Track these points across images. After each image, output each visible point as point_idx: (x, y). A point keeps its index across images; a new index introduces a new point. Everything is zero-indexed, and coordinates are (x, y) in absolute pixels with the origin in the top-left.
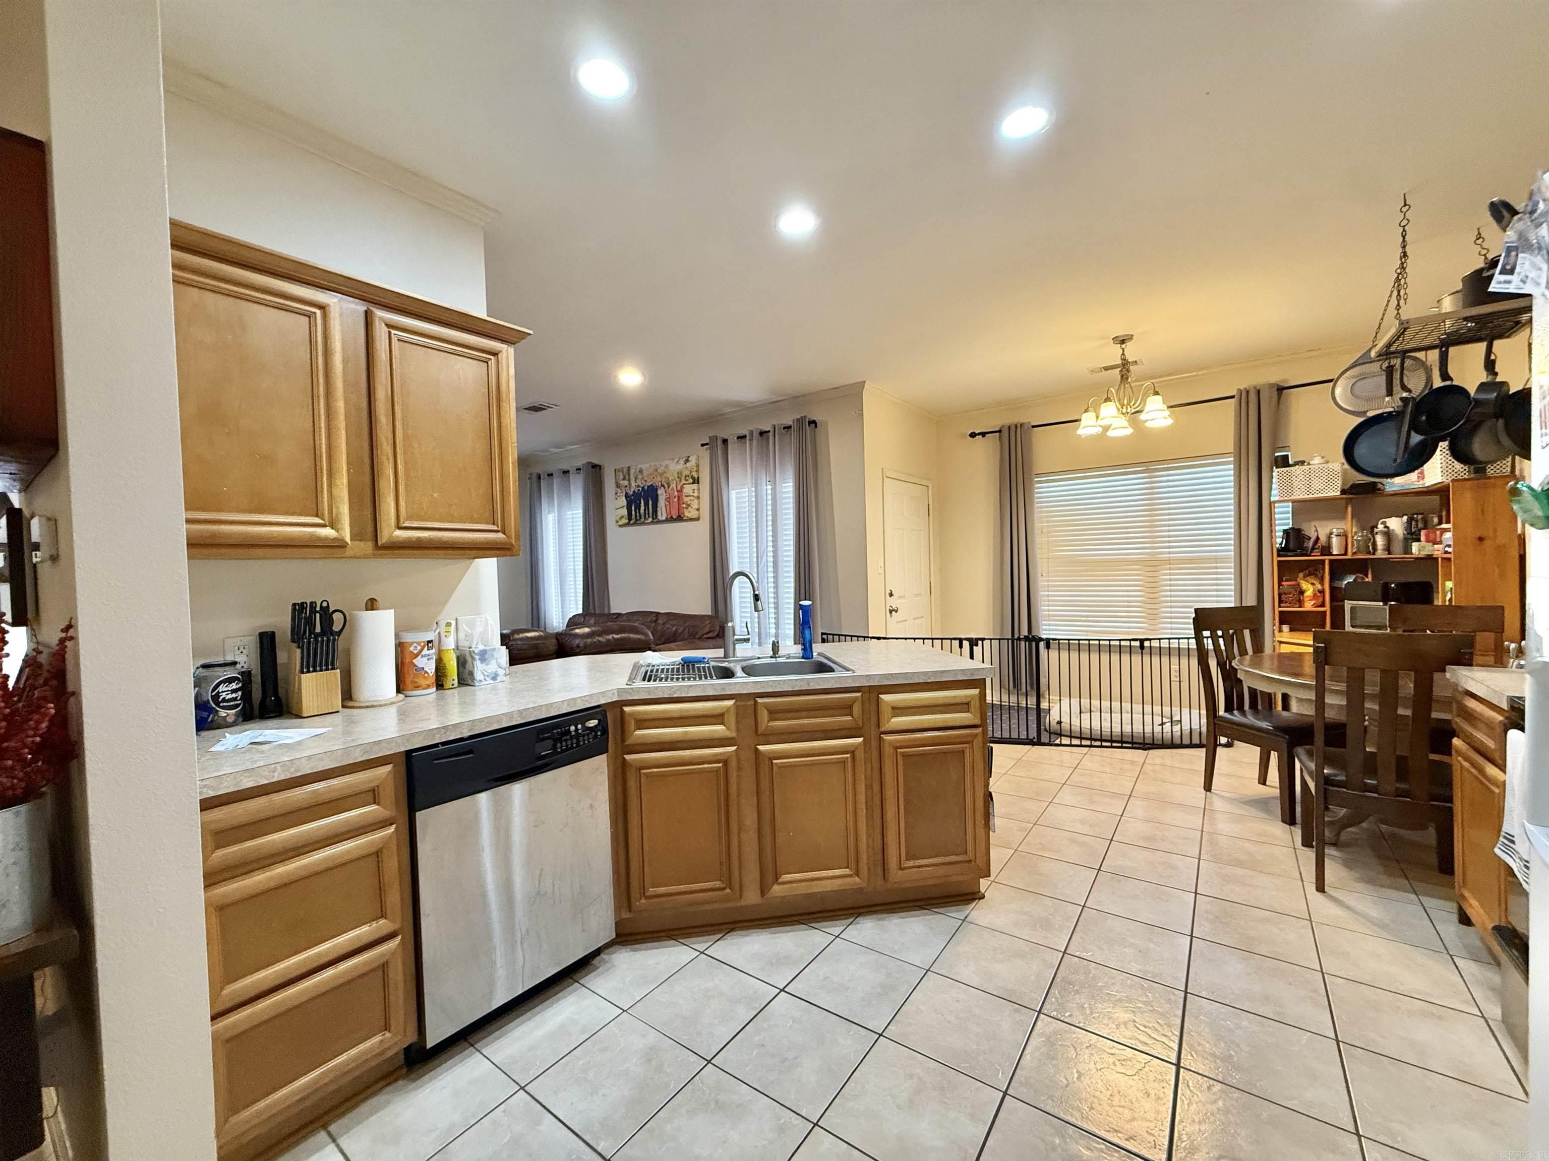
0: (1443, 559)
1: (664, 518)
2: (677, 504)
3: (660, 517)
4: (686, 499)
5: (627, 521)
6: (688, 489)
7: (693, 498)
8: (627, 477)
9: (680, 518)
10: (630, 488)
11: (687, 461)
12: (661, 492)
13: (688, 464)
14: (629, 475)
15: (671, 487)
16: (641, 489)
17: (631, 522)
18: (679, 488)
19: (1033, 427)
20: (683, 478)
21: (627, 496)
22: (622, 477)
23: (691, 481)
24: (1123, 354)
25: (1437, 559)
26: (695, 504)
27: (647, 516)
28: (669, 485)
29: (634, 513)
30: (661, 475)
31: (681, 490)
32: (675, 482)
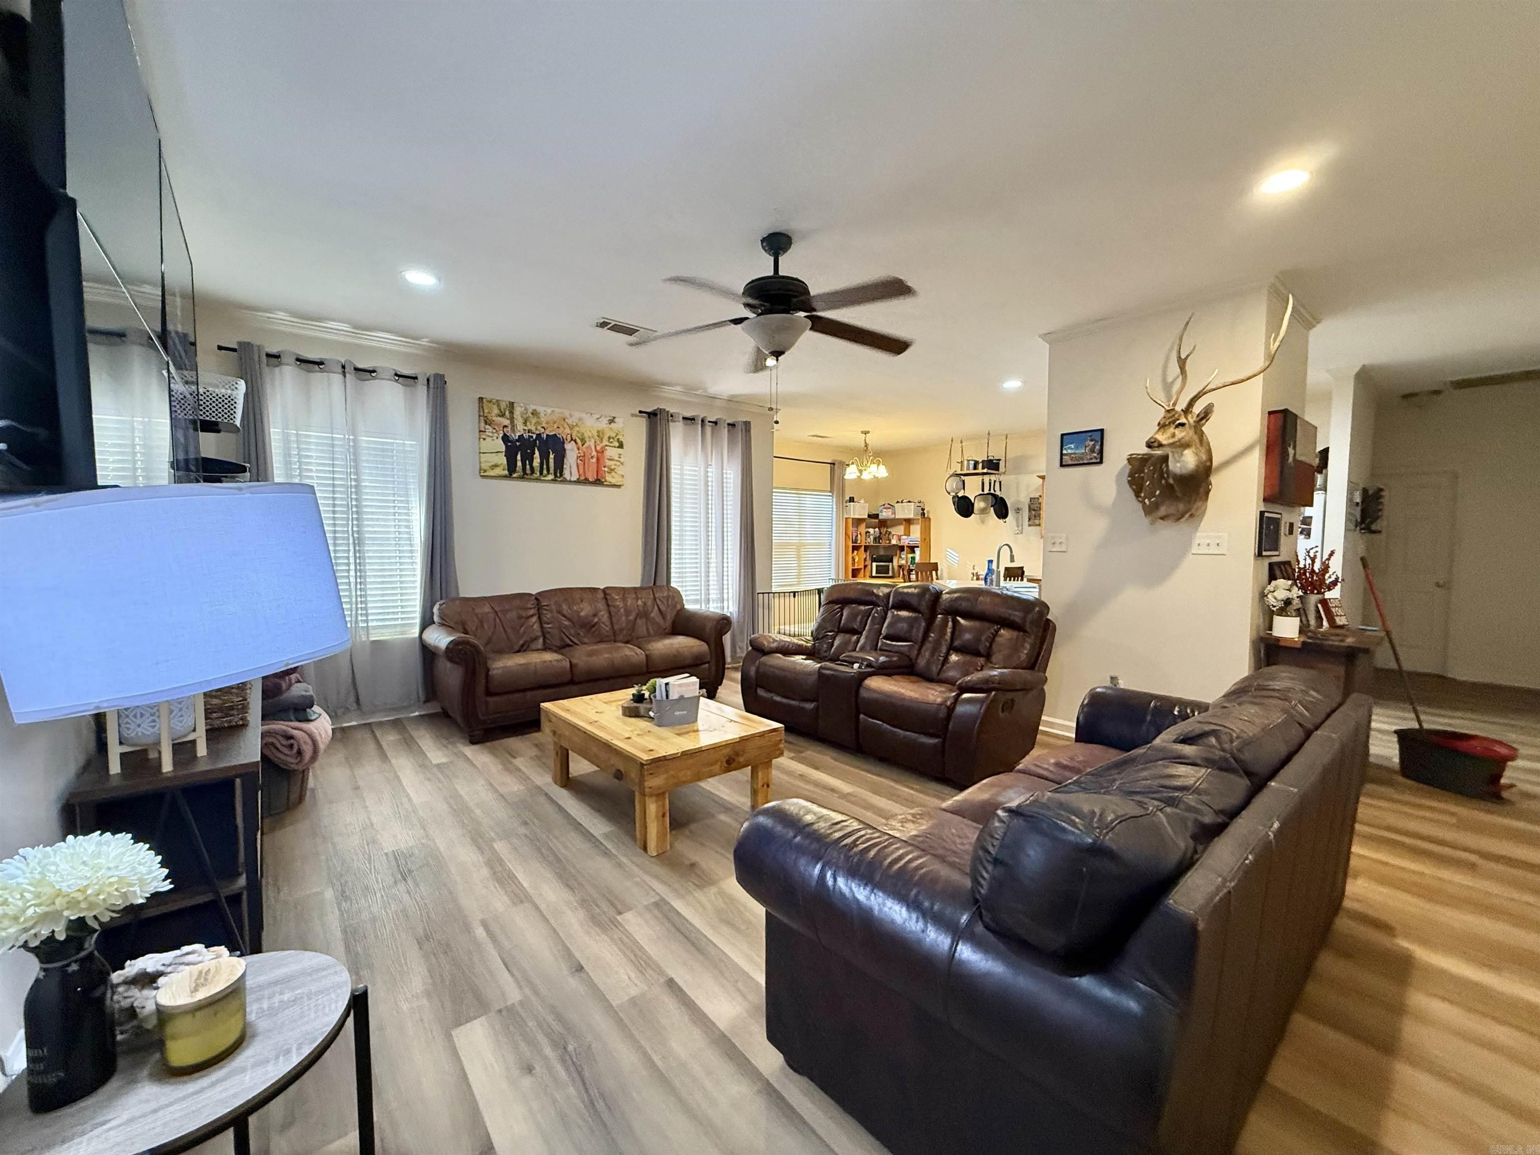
1: (574, 478)
2: (595, 465)
3: (566, 475)
4: (608, 463)
5: (506, 472)
7: (618, 463)
8: (507, 413)
9: (598, 482)
10: (513, 430)
11: (612, 421)
12: (569, 446)
14: (511, 412)
15: (586, 445)
16: (534, 436)
17: (514, 475)
18: (598, 448)
20: (606, 438)
21: (505, 439)
22: (496, 411)
23: (617, 444)
26: (620, 470)
27: (545, 472)
28: (584, 442)
29: (519, 464)
30: (571, 428)
31: (602, 451)
32: (593, 441)
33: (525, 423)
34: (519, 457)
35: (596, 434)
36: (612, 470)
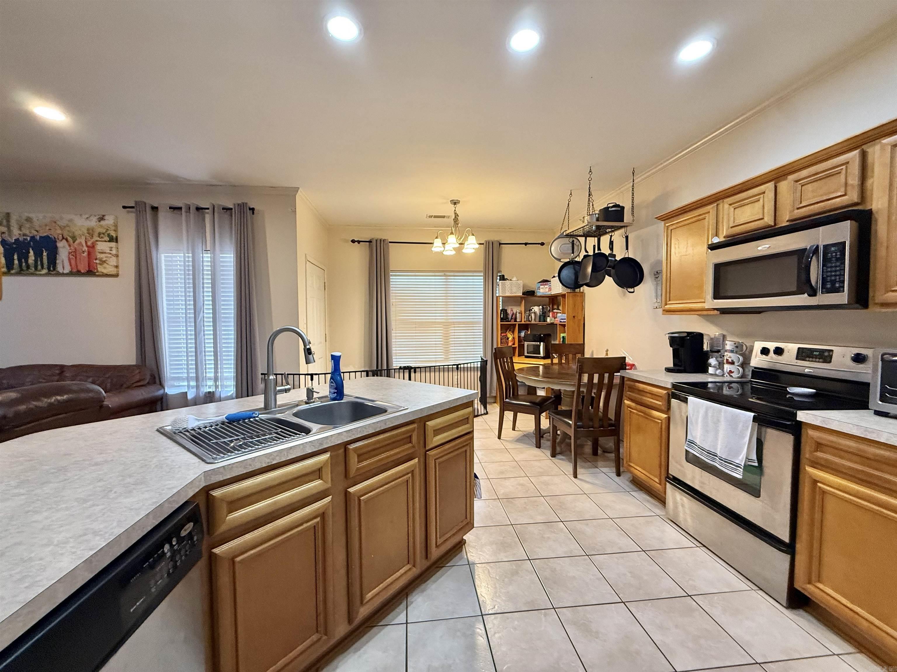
0: (559, 324)
1: (67, 270)
2: (87, 259)
3: (60, 269)
4: (99, 256)
5: (5, 269)
6: (102, 246)
7: (110, 256)
8: (5, 223)
9: (91, 272)
10: (10, 235)
11: (102, 218)
12: (61, 244)
13: (102, 223)
14: (8, 221)
15: (77, 242)
16: (29, 239)
17: (13, 272)
18: (89, 244)
19: (390, 242)
20: (96, 234)
21: (4, 243)
23: (107, 239)
24: (455, 210)
25: (557, 324)
26: (113, 261)
27: (39, 267)
28: (74, 239)
29: (16, 262)
30: (62, 228)
31: (93, 246)
32: (83, 238)
33: (20, 229)
34: (16, 257)
35: (86, 232)
36: (103, 262)
